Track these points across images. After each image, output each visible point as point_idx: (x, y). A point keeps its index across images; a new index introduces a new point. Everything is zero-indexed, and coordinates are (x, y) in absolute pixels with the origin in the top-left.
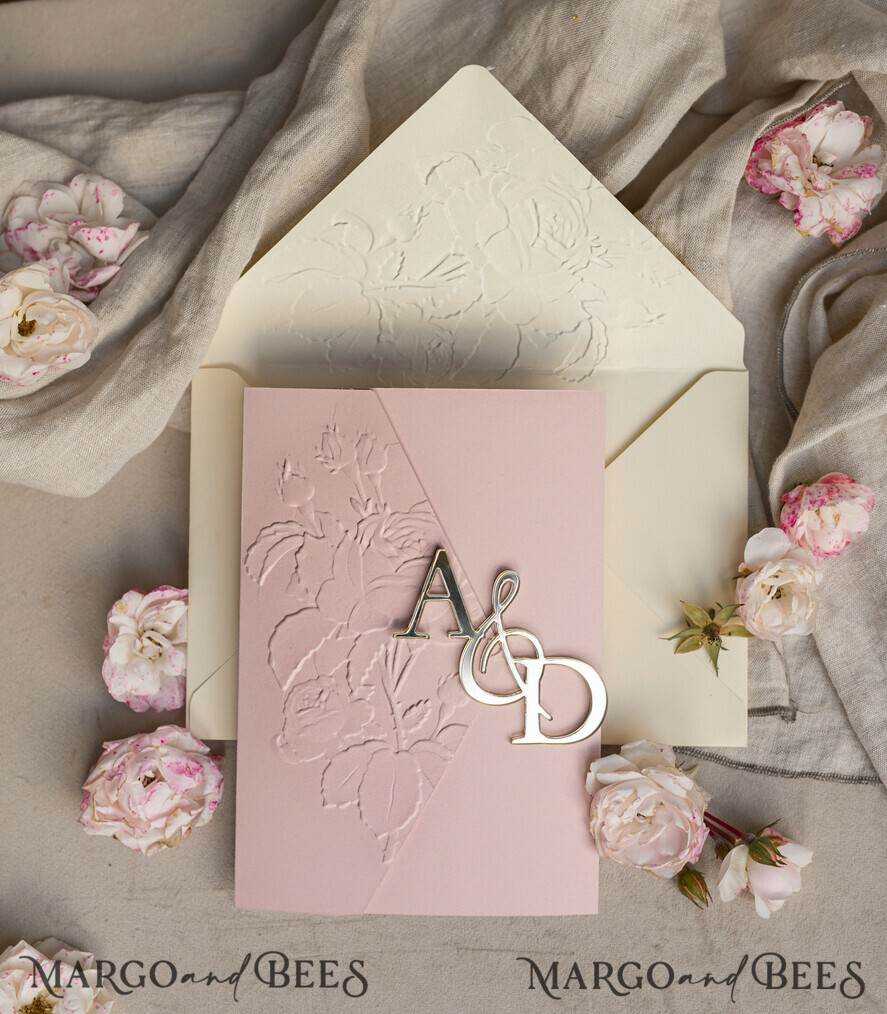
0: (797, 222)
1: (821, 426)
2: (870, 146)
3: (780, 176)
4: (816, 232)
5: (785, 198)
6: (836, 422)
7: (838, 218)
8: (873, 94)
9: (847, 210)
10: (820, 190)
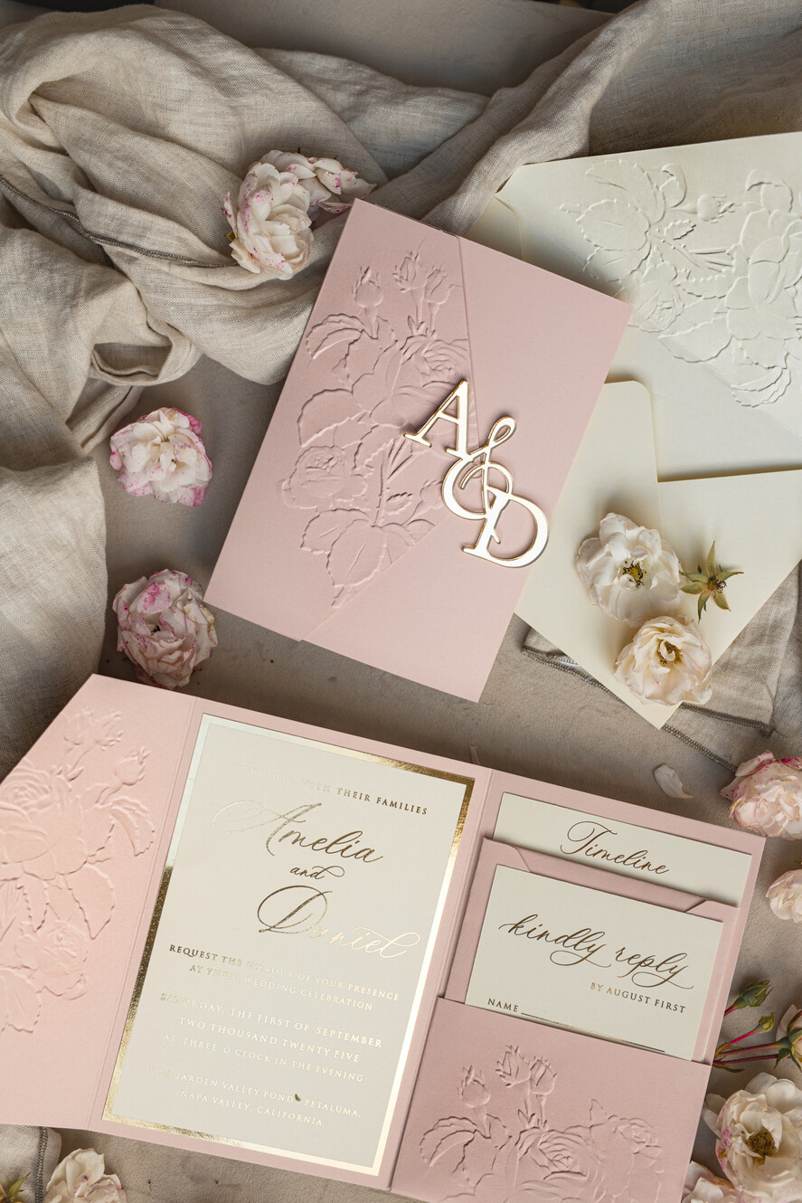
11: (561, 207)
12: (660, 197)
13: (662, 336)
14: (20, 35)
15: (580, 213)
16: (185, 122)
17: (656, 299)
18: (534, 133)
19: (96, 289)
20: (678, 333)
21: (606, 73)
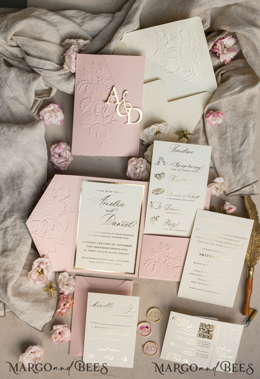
0: (219, 59)
1: (216, 100)
2: (235, 45)
3: (218, 49)
4: (222, 61)
5: (217, 54)
6: (220, 100)
7: (227, 59)
8: (238, 35)
9: (229, 58)
10: (224, 53)
11: (136, 42)
12: (159, 36)
13: (163, 68)
14: (5, 22)
15: (141, 43)
16: (47, 36)
17: (161, 60)
18: (127, 25)
19: (34, 79)
20: (167, 67)
21: (141, 7)
